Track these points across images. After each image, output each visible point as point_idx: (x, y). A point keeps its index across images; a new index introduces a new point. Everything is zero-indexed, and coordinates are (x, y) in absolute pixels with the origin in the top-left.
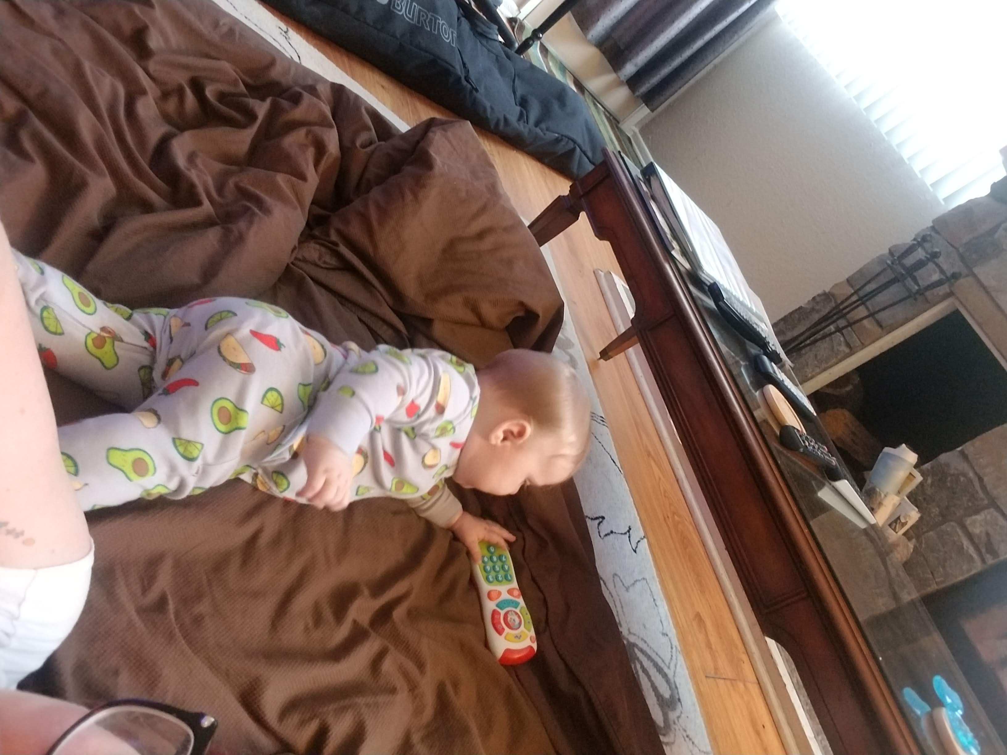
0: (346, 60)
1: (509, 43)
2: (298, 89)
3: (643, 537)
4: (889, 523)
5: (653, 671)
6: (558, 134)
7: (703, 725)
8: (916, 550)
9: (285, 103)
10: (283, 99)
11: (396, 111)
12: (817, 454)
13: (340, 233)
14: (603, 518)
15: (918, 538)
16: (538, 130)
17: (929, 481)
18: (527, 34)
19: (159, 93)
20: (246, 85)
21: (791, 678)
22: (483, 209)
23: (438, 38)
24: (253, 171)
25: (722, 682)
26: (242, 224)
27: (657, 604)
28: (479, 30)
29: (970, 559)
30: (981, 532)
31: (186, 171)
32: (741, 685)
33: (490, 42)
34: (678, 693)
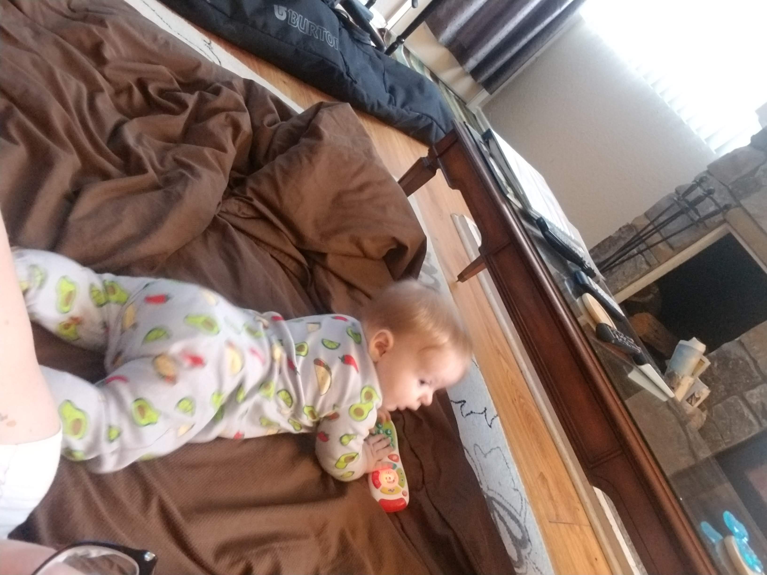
0: (256, 64)
1: (379, 46)
2: (218, 84)
3: (496, 416)
4: (686, 398)
5: (507, 518)
6: (419, 113)
7: (549, 559)
8: (708, 419)
9: (209, 95)
10: (208, 92)
11: (295, 100)
12: (625, 344)
13: (254, 190)
14: (464, 402)
15: (710, 409)
16: (404, 111)
17: (716, 365)
18: (393, 39)
19: (112, 90)
20: (180, 83)
21: (616, 521)
22: (362, 169)
23: (324, 45)
24: (186, 147)
25: (562, 526)
26: (179, 188)
27: (509, 467)
28: (356, 37)
29: (750, 423)
30: (758, 402)
31: (135, 148)
32: (577, 527)
33: (365, 46)
34: (528, 535)
